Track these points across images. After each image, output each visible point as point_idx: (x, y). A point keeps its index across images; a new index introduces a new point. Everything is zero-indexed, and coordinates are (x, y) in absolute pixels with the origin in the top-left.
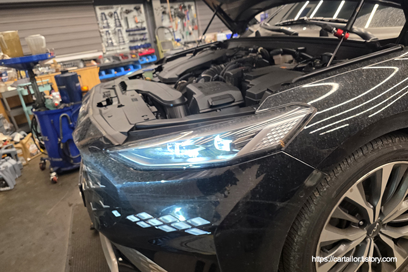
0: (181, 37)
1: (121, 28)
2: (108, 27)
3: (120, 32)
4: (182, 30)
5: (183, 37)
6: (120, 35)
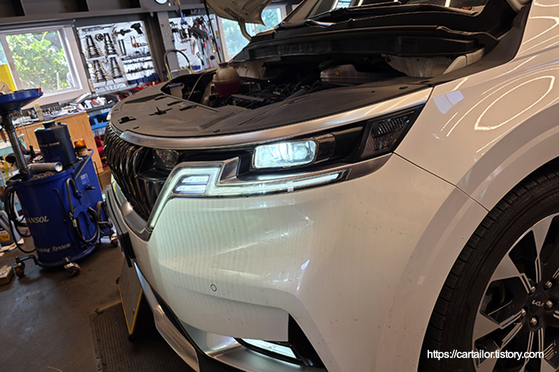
0: (200, 64)
1: (115, 56)
2: (97, 54)
3: (113, 61)
4: (201, 53)
5: (203, 64)
6: (115, 66)
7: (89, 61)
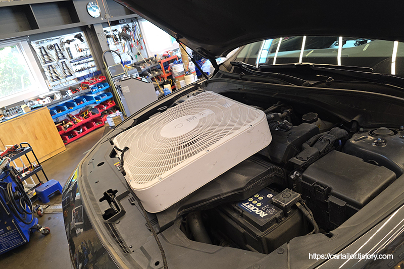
0: (131, 60)
1: (65, 60)
2: (51, 61)
3: (64, 64)
4: (130, 51)
5: (132, 59)
6: (65, 68)
7: (44, 66)
